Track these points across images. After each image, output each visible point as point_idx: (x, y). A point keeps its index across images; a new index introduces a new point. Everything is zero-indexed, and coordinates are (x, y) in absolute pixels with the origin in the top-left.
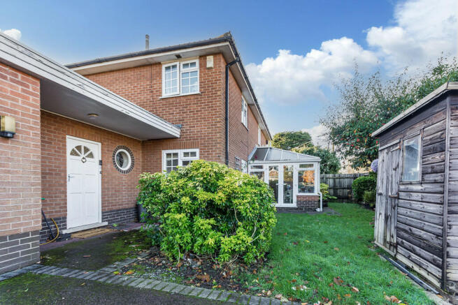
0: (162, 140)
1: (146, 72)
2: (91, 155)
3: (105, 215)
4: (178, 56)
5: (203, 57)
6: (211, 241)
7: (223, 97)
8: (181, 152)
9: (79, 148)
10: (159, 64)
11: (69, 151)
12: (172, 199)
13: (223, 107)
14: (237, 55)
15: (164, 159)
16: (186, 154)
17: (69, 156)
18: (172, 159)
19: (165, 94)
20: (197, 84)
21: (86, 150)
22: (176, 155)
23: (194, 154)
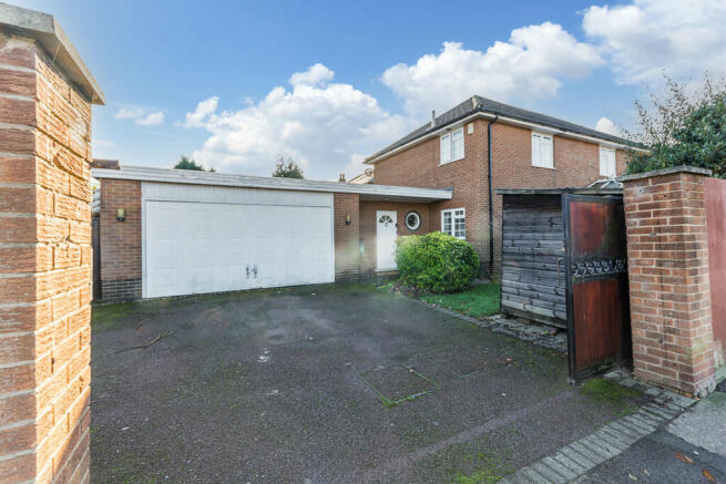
1: (430, 144)
2: (391, 221)
3: (398, 263)
4: (449, 130)
5: (466, 125)
8: (453, 211)
9: (383, 217)
10: (438, 137)
11: (378, 219)
15: (443, 215)
16: (457, 213)
17: (378, 223)
18: (447, 217)
19: (443, 162)
20: (463, 149)
21: (388, 217)
22: (450, 213)
23: (462, 212)
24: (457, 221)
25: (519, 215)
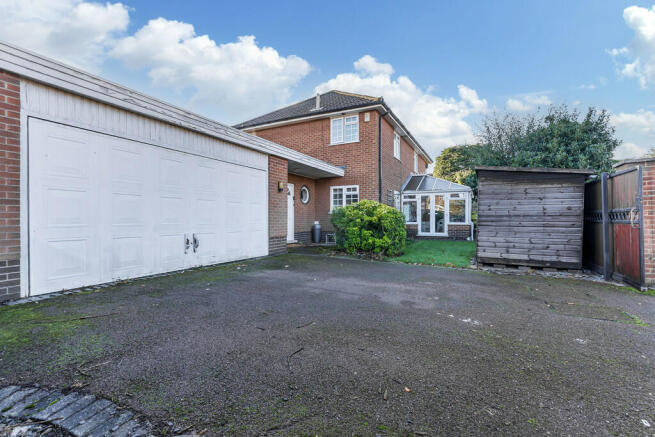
0: (331, 179)
1: (318, 125)
2: (289, 194)
3: (297, 235)
4: (343, 114)
5: (362, 113)
6: (370, 241)
7: (377, 144)
8: (345, 188)
10: (328, 119)
12: (351, 220)
13: (377, 152)
14: (388, 109)
15: (332, 193)
16: (349, 190)
18: (338, 193)
19: (333, 142)
20: (357, 134)
22: (341, 190)
23: (355, 189)
24: (348, 196)
25: (495, 187)
